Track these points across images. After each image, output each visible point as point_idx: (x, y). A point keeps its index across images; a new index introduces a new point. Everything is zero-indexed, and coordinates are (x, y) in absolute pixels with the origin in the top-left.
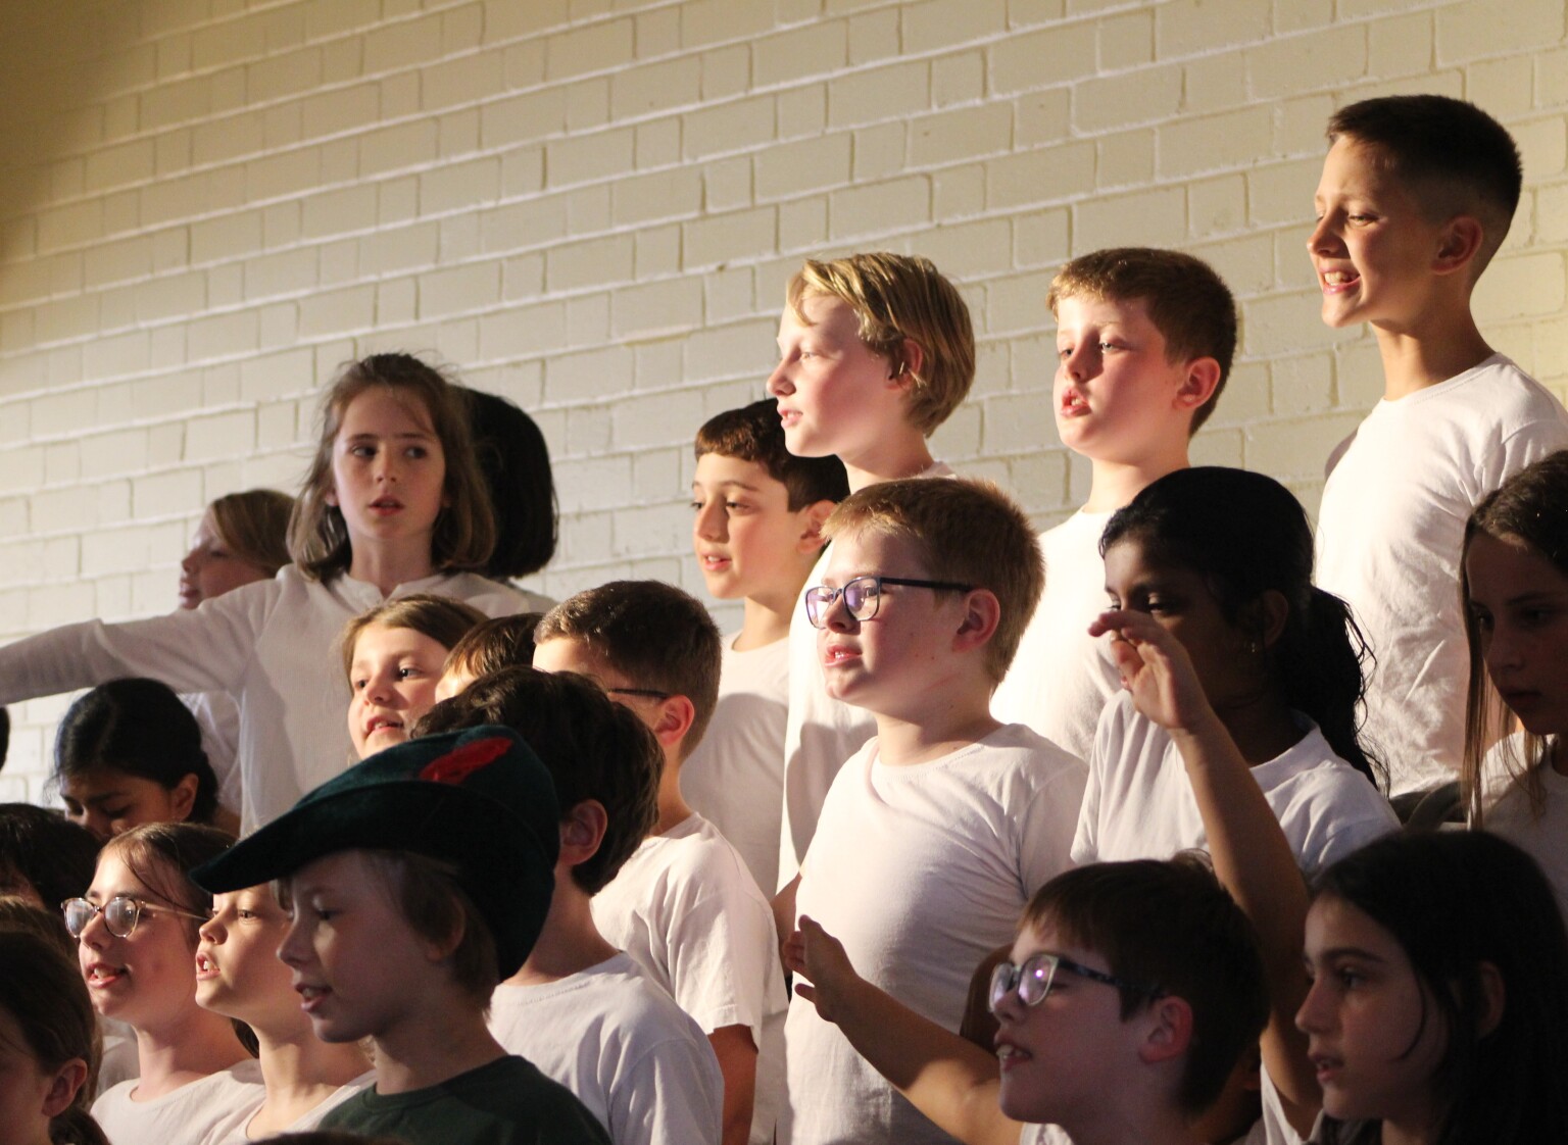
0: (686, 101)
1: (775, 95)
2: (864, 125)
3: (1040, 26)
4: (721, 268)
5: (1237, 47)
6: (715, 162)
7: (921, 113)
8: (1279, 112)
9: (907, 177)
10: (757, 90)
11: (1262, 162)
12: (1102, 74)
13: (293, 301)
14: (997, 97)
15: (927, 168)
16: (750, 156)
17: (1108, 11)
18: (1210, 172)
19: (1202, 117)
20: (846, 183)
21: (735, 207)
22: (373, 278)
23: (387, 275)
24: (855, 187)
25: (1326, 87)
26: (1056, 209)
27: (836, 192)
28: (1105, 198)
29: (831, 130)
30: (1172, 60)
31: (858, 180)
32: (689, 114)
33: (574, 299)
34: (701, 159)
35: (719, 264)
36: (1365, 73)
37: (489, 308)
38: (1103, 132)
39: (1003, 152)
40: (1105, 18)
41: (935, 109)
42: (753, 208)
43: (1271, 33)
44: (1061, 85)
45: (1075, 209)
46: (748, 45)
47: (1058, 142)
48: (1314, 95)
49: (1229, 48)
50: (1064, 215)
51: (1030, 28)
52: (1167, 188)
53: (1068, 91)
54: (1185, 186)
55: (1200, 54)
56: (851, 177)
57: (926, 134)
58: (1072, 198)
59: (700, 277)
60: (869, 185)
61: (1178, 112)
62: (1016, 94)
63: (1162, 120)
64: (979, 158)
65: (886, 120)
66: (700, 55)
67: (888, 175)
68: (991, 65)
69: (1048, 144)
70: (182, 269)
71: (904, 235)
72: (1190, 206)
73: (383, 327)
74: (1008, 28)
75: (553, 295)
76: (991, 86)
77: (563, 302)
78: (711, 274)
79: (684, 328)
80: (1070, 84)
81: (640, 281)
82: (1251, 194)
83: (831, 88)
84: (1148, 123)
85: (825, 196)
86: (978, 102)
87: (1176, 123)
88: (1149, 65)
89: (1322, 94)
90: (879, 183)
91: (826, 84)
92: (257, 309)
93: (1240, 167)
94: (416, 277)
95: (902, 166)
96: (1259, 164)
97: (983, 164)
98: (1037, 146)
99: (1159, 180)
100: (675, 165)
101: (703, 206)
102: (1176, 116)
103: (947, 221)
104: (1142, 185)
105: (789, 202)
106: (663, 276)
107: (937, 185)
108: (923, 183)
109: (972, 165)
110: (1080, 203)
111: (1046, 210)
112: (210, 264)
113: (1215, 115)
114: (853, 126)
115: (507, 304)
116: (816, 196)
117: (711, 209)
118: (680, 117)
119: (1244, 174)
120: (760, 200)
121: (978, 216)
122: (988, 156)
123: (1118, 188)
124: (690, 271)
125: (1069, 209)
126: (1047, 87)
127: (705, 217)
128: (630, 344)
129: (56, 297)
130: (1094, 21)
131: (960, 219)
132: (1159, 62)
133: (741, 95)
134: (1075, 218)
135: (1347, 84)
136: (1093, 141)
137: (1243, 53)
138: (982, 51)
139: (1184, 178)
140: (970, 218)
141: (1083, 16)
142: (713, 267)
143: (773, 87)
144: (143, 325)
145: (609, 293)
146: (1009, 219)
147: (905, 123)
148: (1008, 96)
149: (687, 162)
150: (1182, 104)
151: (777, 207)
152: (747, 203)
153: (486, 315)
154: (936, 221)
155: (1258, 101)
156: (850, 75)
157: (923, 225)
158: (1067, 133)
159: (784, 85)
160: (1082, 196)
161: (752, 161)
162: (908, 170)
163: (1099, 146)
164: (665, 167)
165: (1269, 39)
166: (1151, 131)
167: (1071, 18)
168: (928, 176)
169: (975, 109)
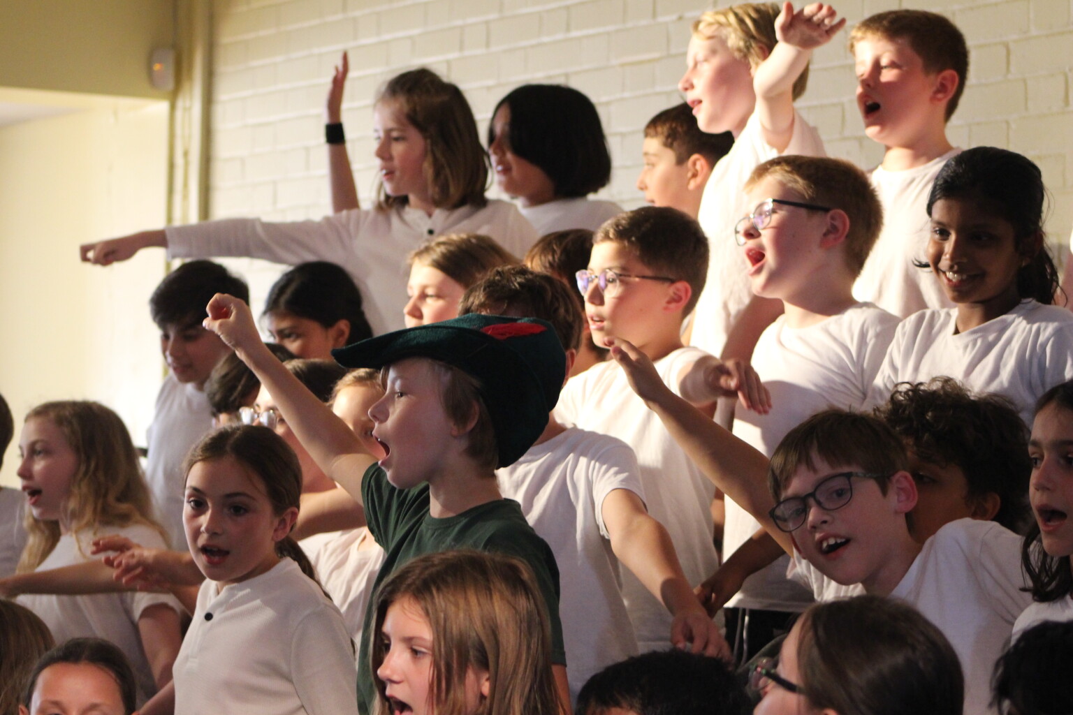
4: (680, 18)
13: (410, 38)
22: (459, 22)
23: (470, 20)
33: (588, 37)
35: (678, 15)
37: (534, 41)
59: (665, 23)
70: (340, 16)
73: (467, 53)
75: (575, 33)
77: (579, 39)
78: (673, 22)
79: (656, 55)
81: (629, 25)
92: (387, 42)
94: (487, 23)
106: (643, 22)
112: (357, 13)
115: (546, 39)
124: (661, 19)
128: (623, 65)
129: (262, 33)
142: (674, 17)
144: (316, 51)
145: (608, 33)
153: (532, 47)
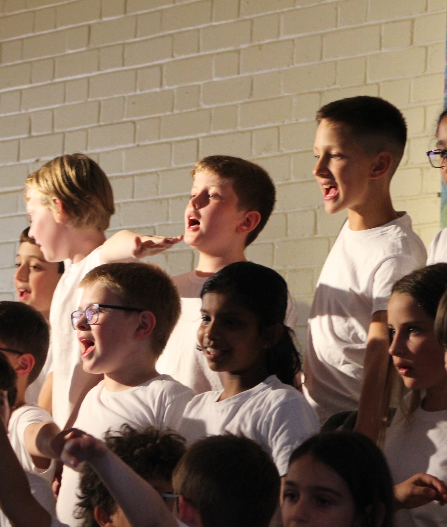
0: (23, 83)
1: (65, 82)
2: (105, 98)
3: (188, 56)
5: (276, 69)
6: (36, 112)
7: (131, 94)
8: (295, 100)
9: (124, 122)
10: (57, 80)
11: (287, 122)
12: (215, 79)
14: (166, 88)
15: (134, 119)
16: (52, 110)
17: (219, 50)
18: (263, 126)
19: (260, 101)
20: (96, 124)
21: (45, 133)
24: (100, 126)
25: (316, 89)
26: (192, 140)
27: (91, 128)
28: (214, 136)
29: (90, 99)
30: (247, 74)
31: (102, 123)
32: (25, 89)
34: (30, 110)
35: (36, 159)
36: (335, 84)
38: (214, 106)
39: (168, 113)
40: (218, 54)
41: (138, 92)
42: (53, 134)
43: (293, 64)
44: (196, 83)
45: (201, 140)
46: (53, 58)
47: (194, 109)
48: (311, 93)
49: (273, 70)
50: (195, 142)
51: (183, 57)
52: (243, 132)
53: (199, 86)
54: (251, 131)
55: (260, 72)
56: (98, 121)
57: (134, 103)
58: (199, 135)
59: (27, 164)
60: (106, 125)
61: (249, 98)
62: (176, 86)
63: (241, 101)
64: (158, 115)
65: (116, 96)
66: (31, 63)
67: (115, 121)
68: (164, 73)
69: (189, 110)
71: (122, 149)
72: (254, 141)
74: (173, 56)
76: (164, 82)
78: (33, 163)
80: (200, 83)
82: (281, 137)
83: (91, 80)
84: (235, 102)
85: (86, 130)
86: (158, 89)
87: (248, 103)
88: (236, 76)
89: (315, 92)
90: (111, 124)
91: (88, 78)
93: (276, 124)
95: (122, 117)
96: (285, 123)
97: (159, 118)
98: (184, 111)
99: (240, 129)
100: (18, 113)
101: (30, 132)
102: (248, 100)
103: (142, 143)
104: (232, 130)
105: (69, 132)
106: (10, 163)
107: (138, 127)
108: (131, 125)
109: (154, 118)
110: (203, 137)
111: (187, 140)
113: (266, 100)
114: (100, 98)
116: (82, 130)
117: (34, 134)
118: (20, 91)
119: (278, 127)
120: (56, 130)
121: (157, 141)
122: (161, 114)
123: (221, 132)
124: (23, 161)
125: (197, 140)
126: (190, 84)
127: (30, 137)
130: (212, 55)
131: (148, 142)
132: (242, 75)
133: (49, 82)
134: (201, 144)
135: (326, 88)
136: (210, 110)
137: (279, 72)
138: (161, 66)
139: (251, 128)
140: (153, 142)
141: (207, 53)
142: (33, 160)
143: (64, 79)
146: (170, 143)
147: (124, 98)
148: (171, 88)
149: (23, 111)
150: (251, 95)
151: (64, 133)
152: (49, 132)
154: (137, 143)
155: (286, 94)
156: (100, 75)
157: (131, 145)
158: (198, 105)
159: (69, 78)
160: (204, 134)
161: (53, 113)
162: (125, 119)
163: (213, 112)
164: (13, 113)
165: (291, 66)
166: (236, 106)
167: (202, 53)
168: (134, 123)
169: (156, 93)
